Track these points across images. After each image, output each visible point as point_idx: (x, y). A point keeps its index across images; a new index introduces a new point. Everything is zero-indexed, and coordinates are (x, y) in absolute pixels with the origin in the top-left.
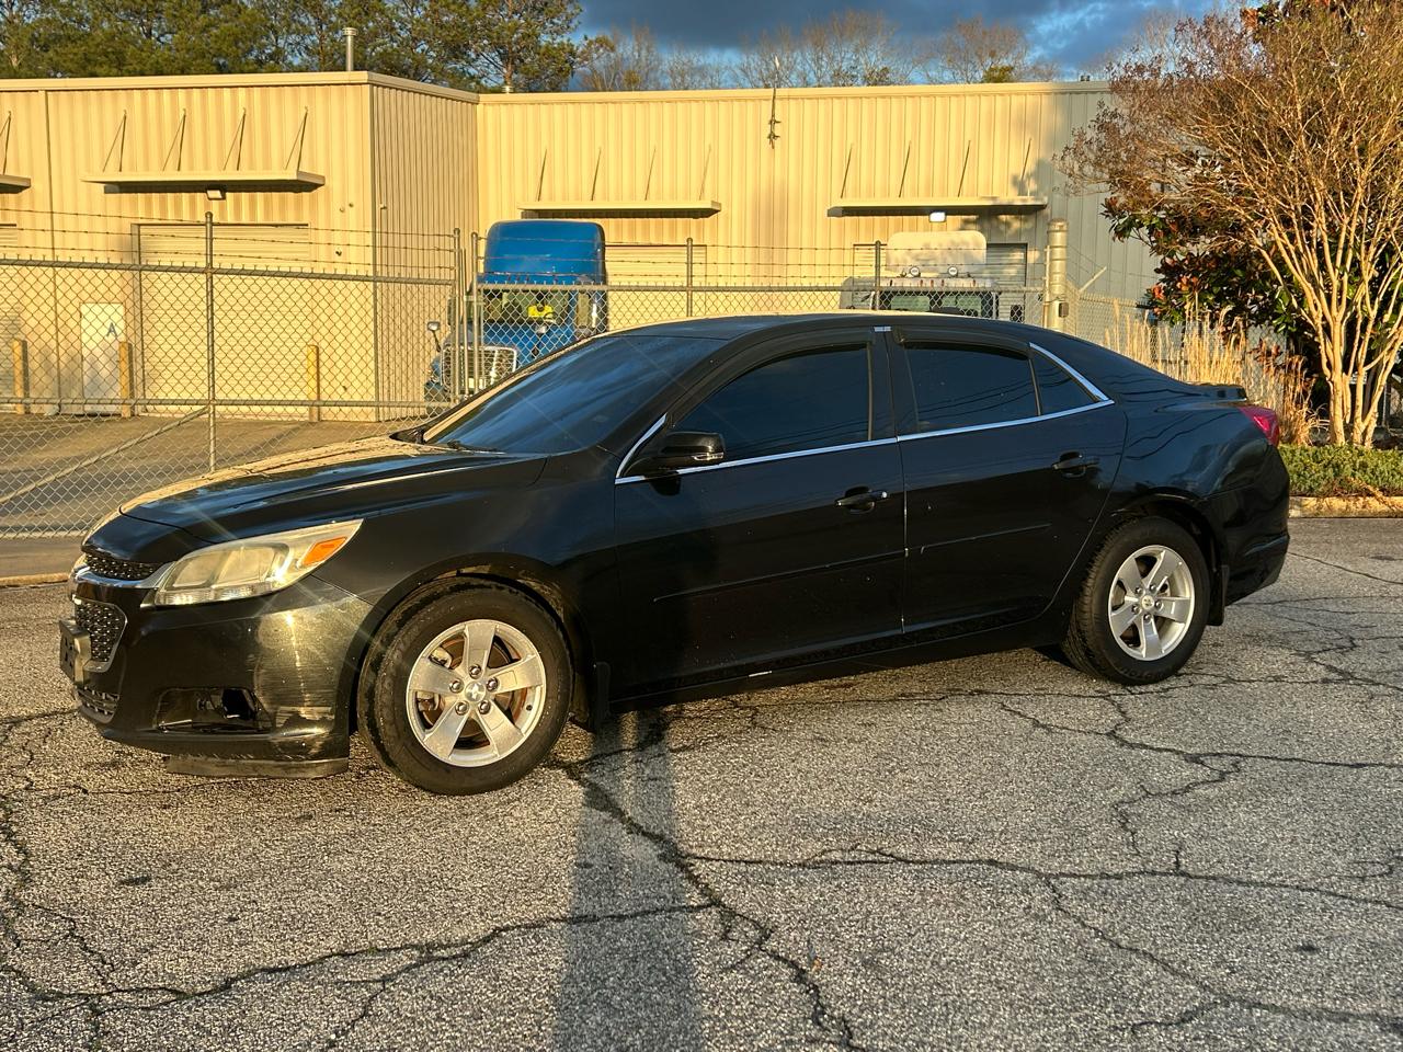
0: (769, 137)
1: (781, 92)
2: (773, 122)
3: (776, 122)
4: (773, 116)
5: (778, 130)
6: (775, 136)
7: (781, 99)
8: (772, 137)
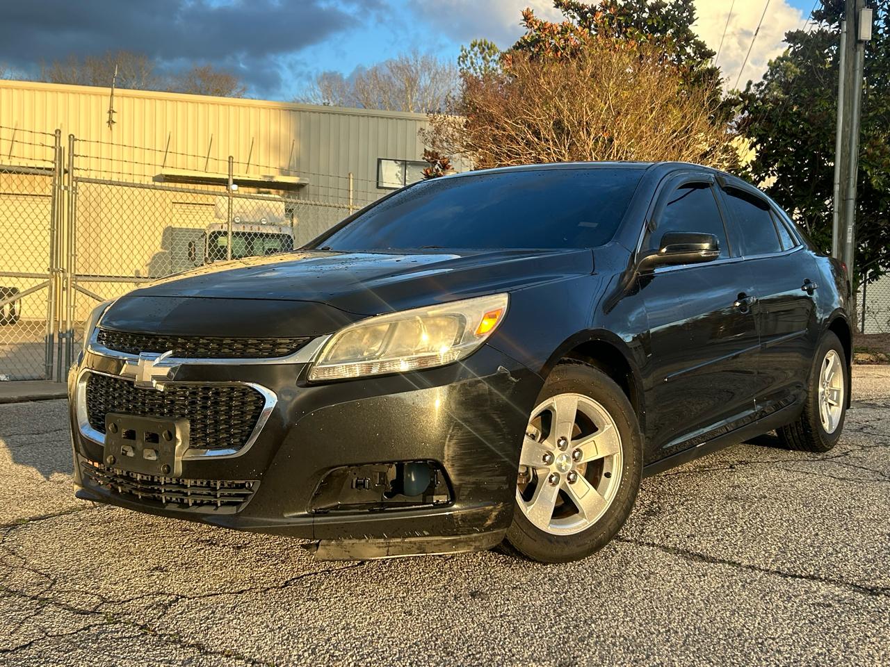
0: (109, 122)
1: (117, 91)
2: (111, 112)
3: (114, 112)
4: (111, 106)
5: (115, 117)
6: (113, 122)
7: (117, 96)
8: (111, 122)
